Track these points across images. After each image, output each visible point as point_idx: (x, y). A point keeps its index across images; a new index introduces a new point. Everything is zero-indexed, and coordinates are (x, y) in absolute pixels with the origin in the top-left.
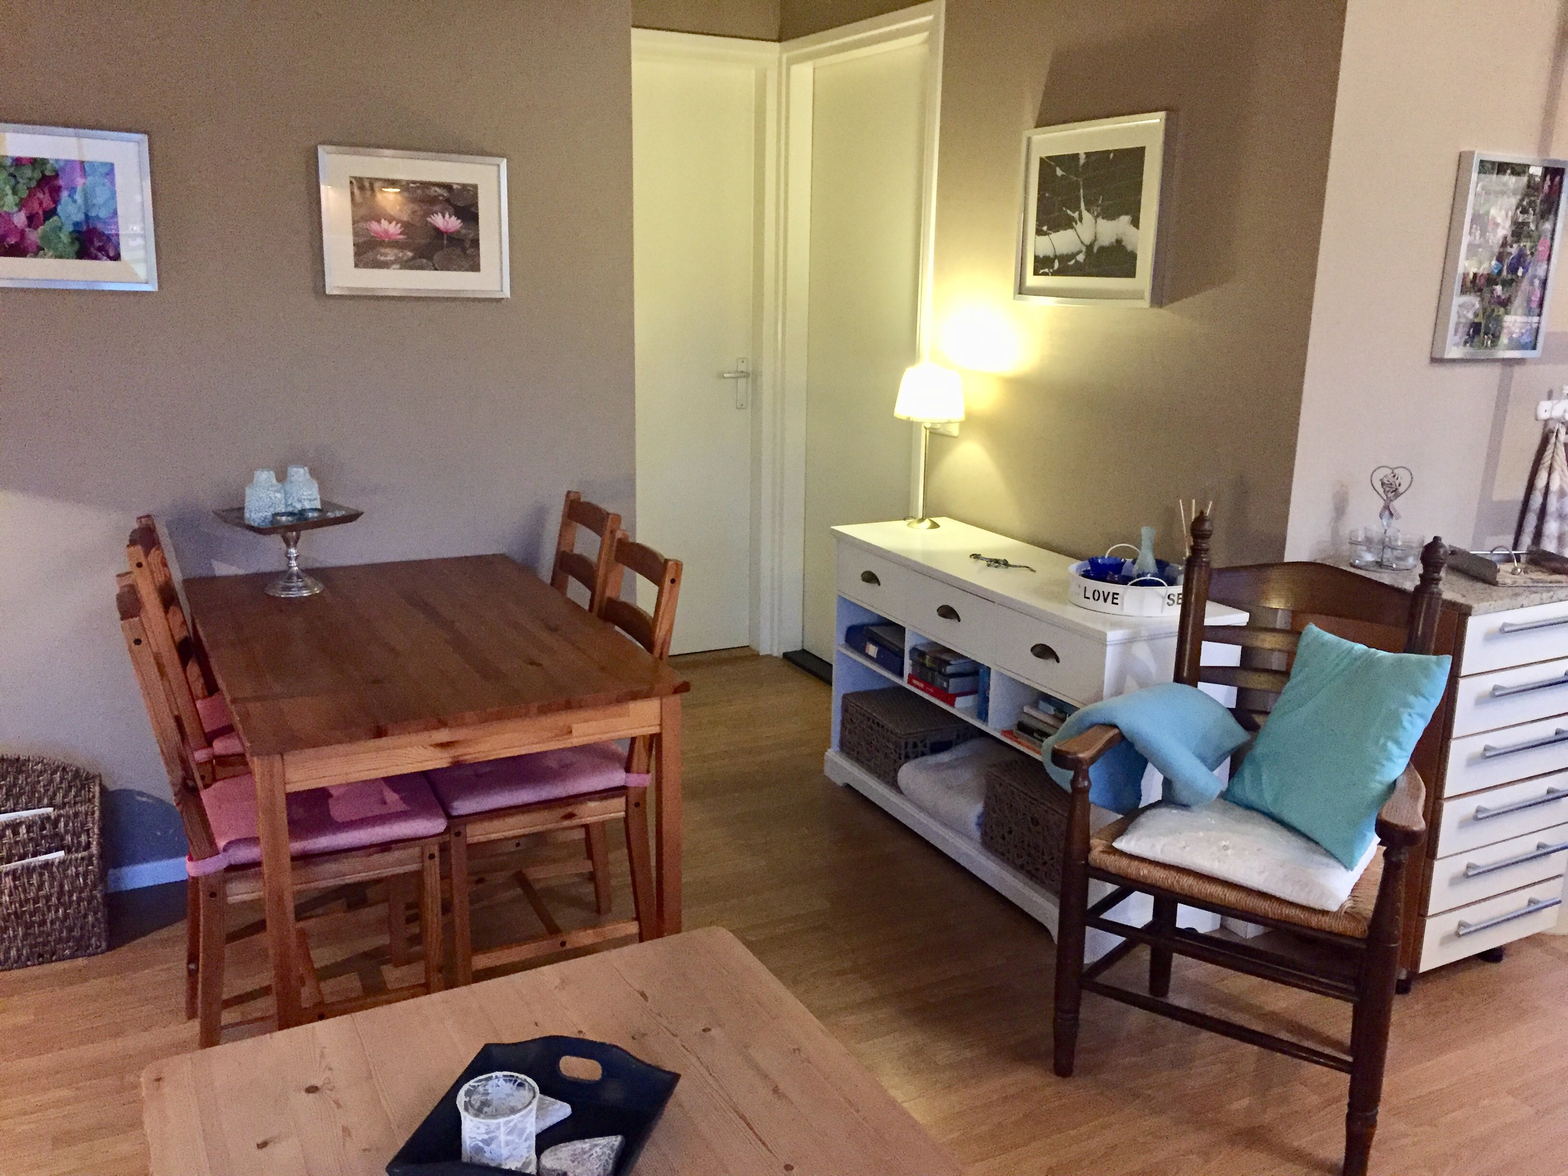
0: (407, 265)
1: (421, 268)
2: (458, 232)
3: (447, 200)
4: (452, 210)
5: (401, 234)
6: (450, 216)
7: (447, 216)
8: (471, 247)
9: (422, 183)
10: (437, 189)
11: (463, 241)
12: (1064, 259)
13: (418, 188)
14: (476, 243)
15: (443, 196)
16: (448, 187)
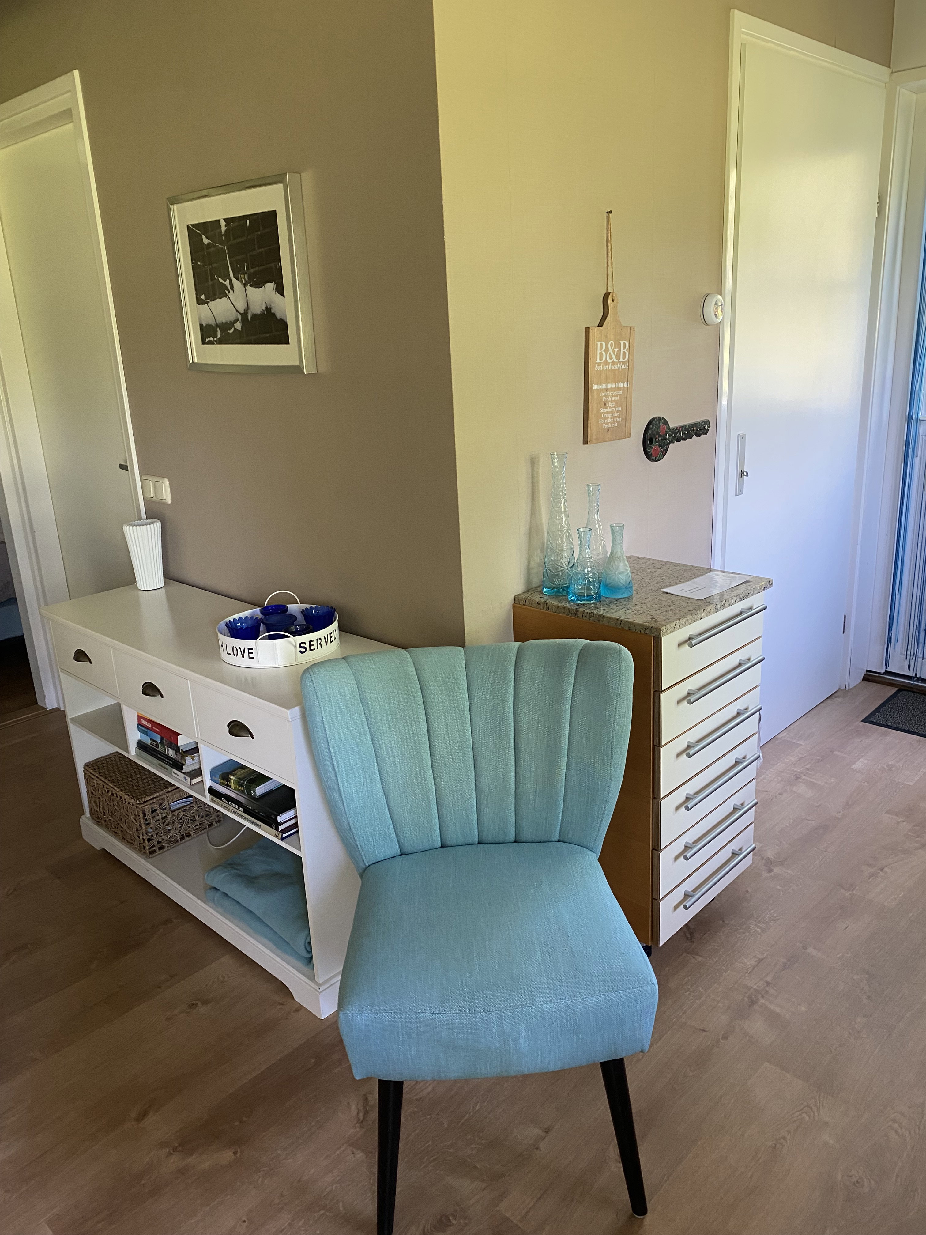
12: (225, 326)
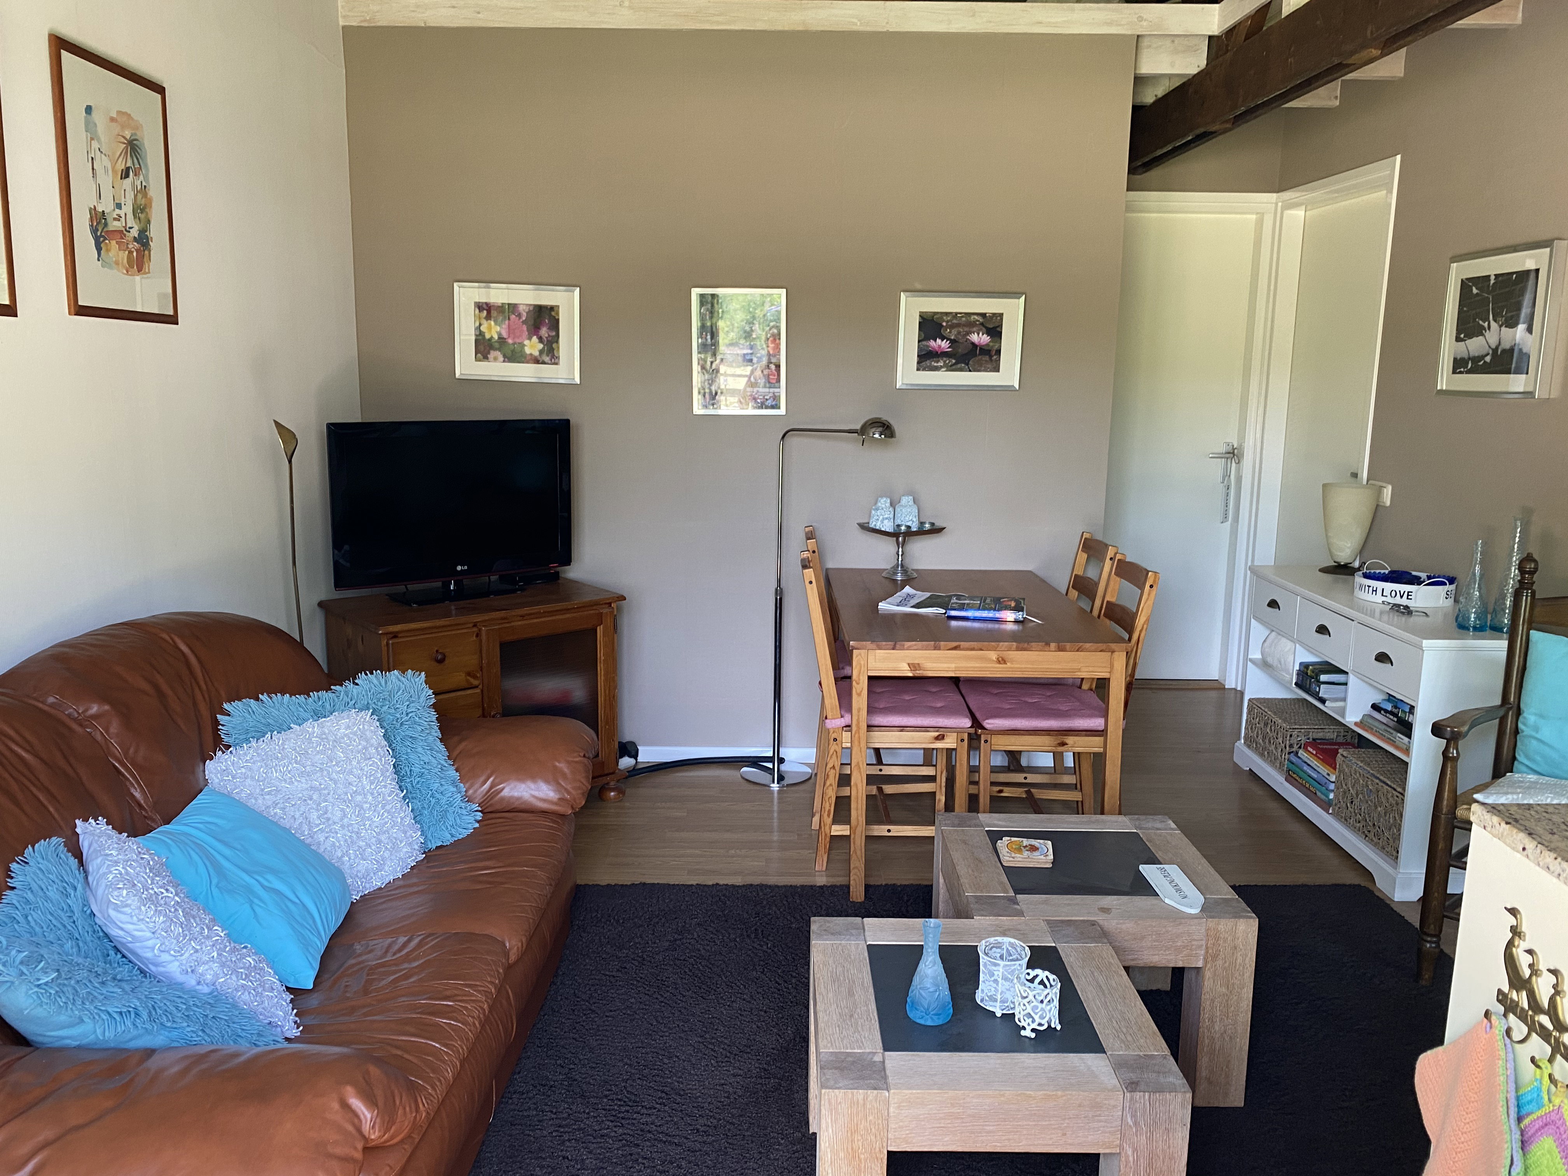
0: (951, 368)
1: (961, 370)
2: (987, 345)
3: (982, 324)
4: (984, 329)
5: (949, 348)
6: (983, 334)
7: (981, 334)
8: (995, 354)
9: (966, 313)
10: (976, 317)
11: (990, 351)
13: (962, 317)
14: (999, 352)
15: (978, 321)
16: (983, 315)
